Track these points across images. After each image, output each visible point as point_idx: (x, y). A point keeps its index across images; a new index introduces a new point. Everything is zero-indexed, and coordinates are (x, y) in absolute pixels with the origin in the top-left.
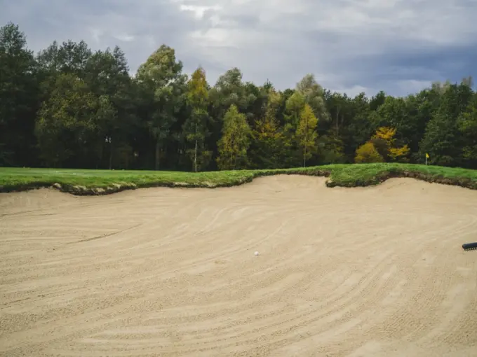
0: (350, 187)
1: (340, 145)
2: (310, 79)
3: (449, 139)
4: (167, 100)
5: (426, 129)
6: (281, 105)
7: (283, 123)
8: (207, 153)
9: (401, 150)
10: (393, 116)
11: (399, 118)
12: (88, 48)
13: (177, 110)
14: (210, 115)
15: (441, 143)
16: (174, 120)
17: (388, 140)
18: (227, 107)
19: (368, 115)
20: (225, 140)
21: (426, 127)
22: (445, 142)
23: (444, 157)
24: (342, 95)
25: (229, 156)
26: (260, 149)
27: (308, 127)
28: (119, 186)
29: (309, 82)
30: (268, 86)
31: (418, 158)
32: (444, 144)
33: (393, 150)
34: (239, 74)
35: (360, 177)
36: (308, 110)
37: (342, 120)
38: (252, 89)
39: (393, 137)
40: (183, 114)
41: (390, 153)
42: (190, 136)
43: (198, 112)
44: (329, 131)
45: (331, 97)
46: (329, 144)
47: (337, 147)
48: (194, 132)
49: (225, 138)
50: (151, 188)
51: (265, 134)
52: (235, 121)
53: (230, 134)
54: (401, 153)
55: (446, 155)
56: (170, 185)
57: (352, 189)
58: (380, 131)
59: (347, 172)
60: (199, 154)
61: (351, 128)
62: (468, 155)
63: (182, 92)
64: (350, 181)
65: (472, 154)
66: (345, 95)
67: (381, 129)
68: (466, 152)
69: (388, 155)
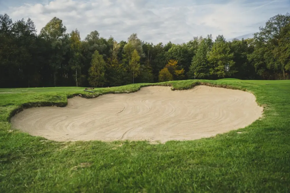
0: (181, 90)
1: (151, 70)
2: (135, 35)
3: (204, 65)
4: (59, 48)
5: (192, 61)
6: (120, 49)
7: (122, 59)
8: (83, 76)
9: (181, 71)
10: (177, 54)
11: (180, 55)
12: (10, 18)
13: (65, 53)
14: (83, 56)
15: (200, 67)
16: (63, 59)
17: (174, 66)
19: (164, 54)
21: (192, 59)
22: (201, 66)
23: (201, 74)
24: (150, 44)
25: (95, 77)
26: (110, 73)
27: (136, 61)
28: (98, 94)
29: (134, 37)
30: (111, 40)
31: (189, 75)
32: (201, 68)
33: (177, 71)
34: (98, 34)
35: (185, 86)
36: (135, 51)
37: (151, 57)
38: (104, 41)
39: (177, 65)
40: (68, 56)
42: (73, 67)
44: (145, 63)
45: (145, 44)
46: (145, 69)
47: (150, 70)
48: (75, 65)
49: (92, 68)
50: (107, 94)
51: (113, 65)
52: (97, 59)
53: (95, 66)
54: (181, 73)
55: (202, 73)
56: (113, 93)
57: (182, 91)
58: (170, 62)
59: (179, 84)
60: (78, 77)
61: (156, 61)
62: (212, 73)
63: (67, 43)
64: (181, 88)
65: (214, 72)
66: (152, 43)
67: (171, 61)
68: (211, 71)
69: (175, 74)
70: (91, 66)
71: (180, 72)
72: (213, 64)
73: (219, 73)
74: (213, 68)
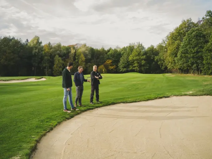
3: (126, 63)
4: (36, 54)
7: (75, 59)
8: (50, 70)
10: (111, 56)
13: (40, 57)
14: (50, 58)
16: (39, 60)
17: (109, 64)
18: (55, 55)
19: (104, 56)
20: (55, 66)
21: (120, 59)
23: (124, 69)
25: (57, 71)
32: (124, 65)
36: (82, 55)
39: (111, 63)
40: (42, 58)
41: (109, 68)
42: (44, 65)
43: (46, 58)
44: (91, 61)
48: (45, 63)
52: (58, 60)
53: (56, 64)
60: (47, 71)
61: (99, 60)
63: (41, 51)
67: (107, 60)
68: (130, 67)
69: (108, 69)
70: (54, 64)
71: (112, 68)
72: (132, 62)
73: (135, 68)
74: (132, 65)
